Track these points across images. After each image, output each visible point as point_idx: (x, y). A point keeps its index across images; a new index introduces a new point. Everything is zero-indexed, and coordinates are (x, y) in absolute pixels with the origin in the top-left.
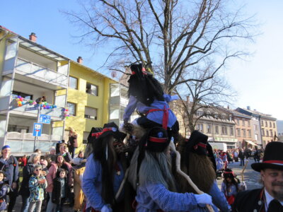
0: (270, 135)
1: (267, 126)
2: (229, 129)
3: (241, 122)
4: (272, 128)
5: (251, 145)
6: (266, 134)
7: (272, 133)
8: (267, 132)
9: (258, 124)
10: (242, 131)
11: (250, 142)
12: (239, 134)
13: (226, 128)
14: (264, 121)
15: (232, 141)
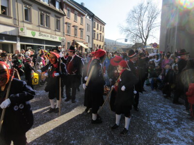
0: (99, 39)
1: (98, 29)
2: (52, 20)
3: (72, 15)
4: (101, 32)
5: (81, 48)
6: (96, 38)
7: (101, 36)
8: (98, 35)
9: (91, 25)
10: (72, 29)
11: (81, 44)
12: (68, 32)
13: (47, 17)
14: (96, 23)
15: (57, 40)
